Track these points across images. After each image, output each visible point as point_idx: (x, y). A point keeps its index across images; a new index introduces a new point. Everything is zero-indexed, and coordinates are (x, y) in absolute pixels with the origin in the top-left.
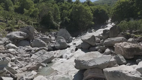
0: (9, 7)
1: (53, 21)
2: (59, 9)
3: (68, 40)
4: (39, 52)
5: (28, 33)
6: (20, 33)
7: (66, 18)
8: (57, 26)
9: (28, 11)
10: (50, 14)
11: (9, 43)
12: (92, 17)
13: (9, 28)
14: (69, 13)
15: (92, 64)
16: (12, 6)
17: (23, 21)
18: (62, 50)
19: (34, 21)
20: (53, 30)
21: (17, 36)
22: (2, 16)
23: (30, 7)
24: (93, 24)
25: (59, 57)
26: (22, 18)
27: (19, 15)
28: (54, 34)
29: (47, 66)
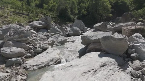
0: (31, 4)
1: (70, 14)
2: (77, 3)
3: (82, 31)
4: (55, 36)
5: (46, 23)
6: (40, 23)
7: (83, 10)
8: (74, 19)
9: (47, 6)
10: (67, 8)
11: (31, 29)
12: (111, 10)
13: (31, 20)
14: (86, 6)
15: (94, 38)
16: (33, 3)
17: (42, 14)
18: (75, 37)
19: (52, 15)
20: (70, 22)
21: (37, 25)
22: (25, 10)
23: (49, 2)
24: (111, 16)
25: (71, 42)
26: (41, 12)
27: (39, 10)
28: (70, 25)
29: (60, 45)
